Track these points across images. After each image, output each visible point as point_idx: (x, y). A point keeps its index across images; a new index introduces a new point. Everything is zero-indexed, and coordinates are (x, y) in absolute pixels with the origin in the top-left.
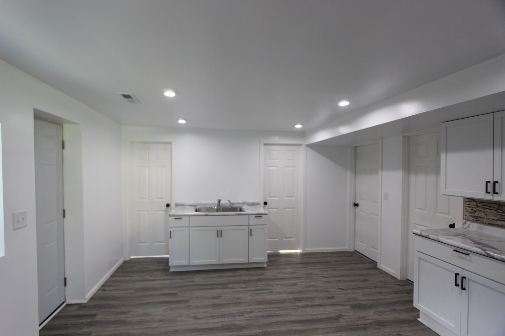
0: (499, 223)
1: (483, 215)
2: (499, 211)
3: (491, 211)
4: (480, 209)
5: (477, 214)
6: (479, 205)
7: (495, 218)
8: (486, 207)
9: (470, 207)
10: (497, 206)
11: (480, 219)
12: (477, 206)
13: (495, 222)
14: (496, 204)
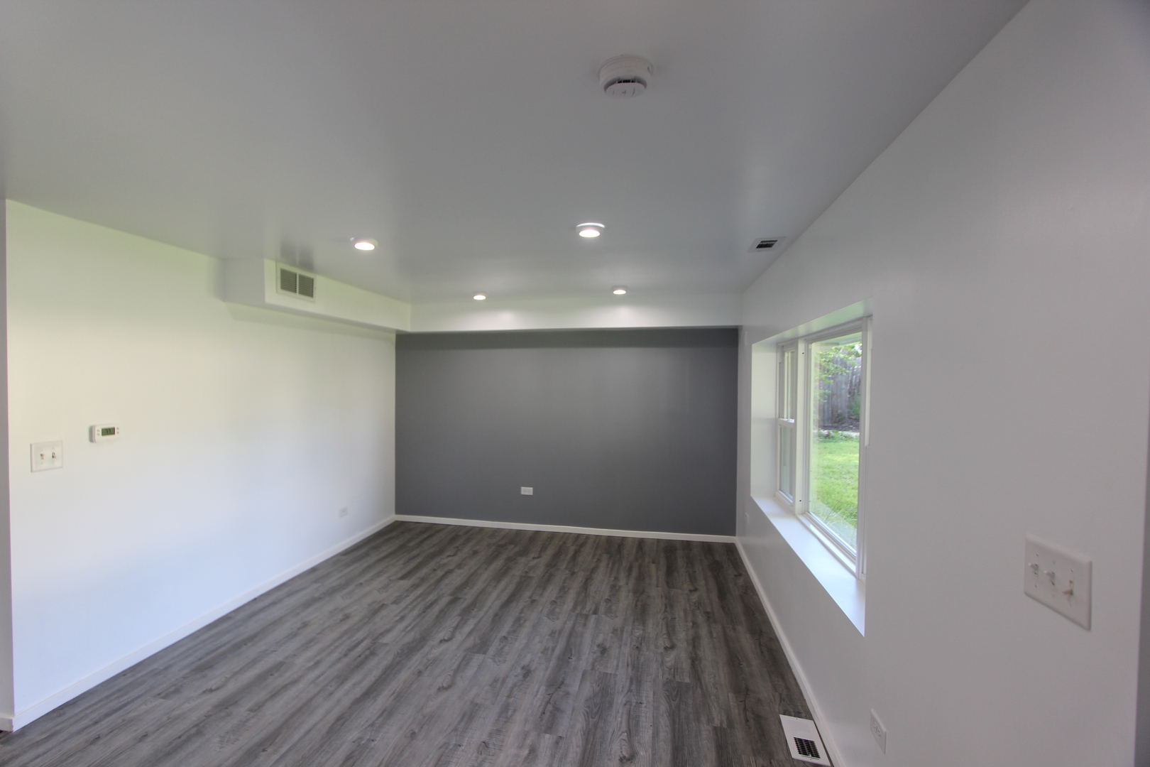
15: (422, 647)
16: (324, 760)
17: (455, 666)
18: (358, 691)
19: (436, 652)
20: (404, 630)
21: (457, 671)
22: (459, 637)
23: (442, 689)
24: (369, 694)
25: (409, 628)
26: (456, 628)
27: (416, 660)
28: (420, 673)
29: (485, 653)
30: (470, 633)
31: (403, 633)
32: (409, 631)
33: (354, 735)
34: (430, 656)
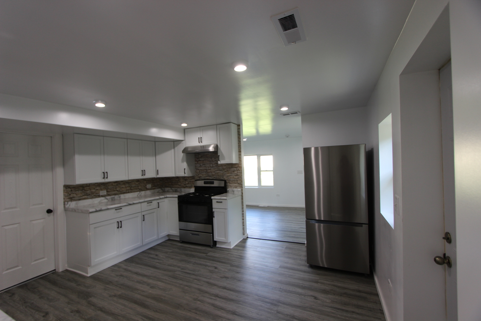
0: (84, 197)
1: (75, 195)
2: (83, 190)
3: (80, 192)
4: (73, 192)
5: (71, 196)
6: (73, 189)
7: (81, 195)
8: (76, 190)
9: (66, 193)
10: (81, 188)
11: (73, 198)
12: (71, 191)
13: (81, 198)
14: (81, 187)
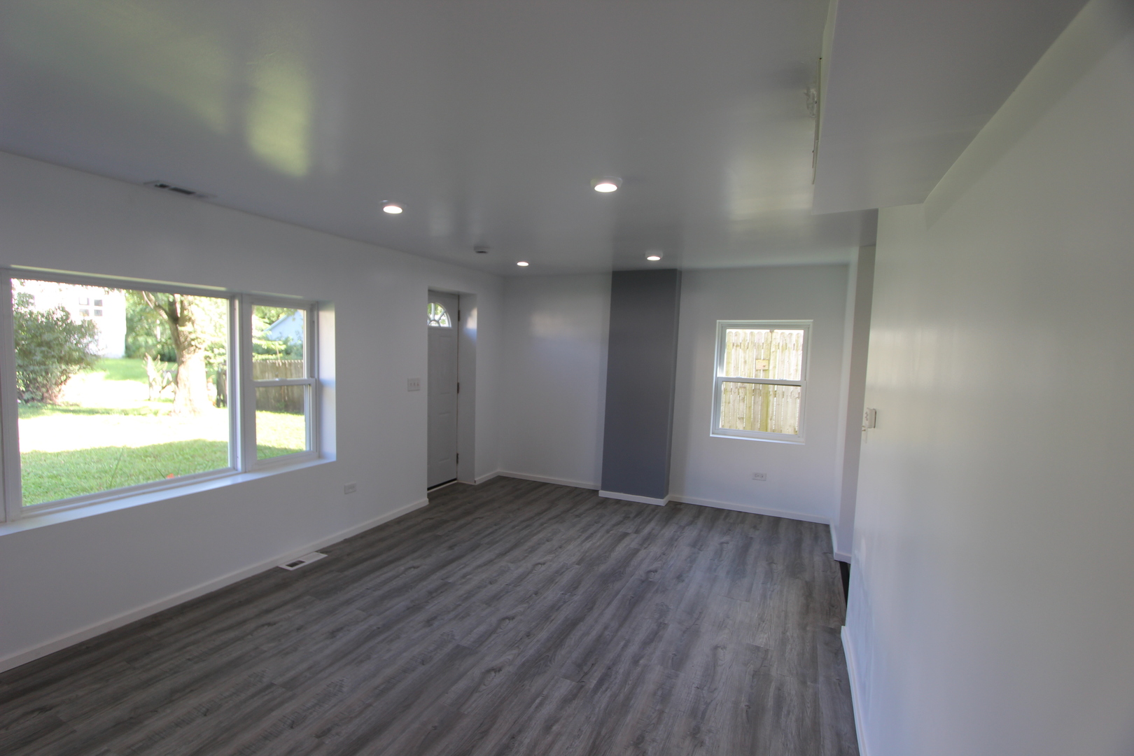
15: (523, 665)
16: (591, 588)
17: (494, 636)
18: (582, 627)
19: (509, 656)
20: (546, 698)
21: (494, 631)
22: (477, 672)
23: (511, 618)
24: (572, 624)
25: (537, 701)
26: (475, 689)
27: (531, 649)
28: (528, 635)
29: (458, 646)
30: (460, 677)
31: (545, 693)
32: (537, 697)
33: (576, 598)
34: (515, 651)
